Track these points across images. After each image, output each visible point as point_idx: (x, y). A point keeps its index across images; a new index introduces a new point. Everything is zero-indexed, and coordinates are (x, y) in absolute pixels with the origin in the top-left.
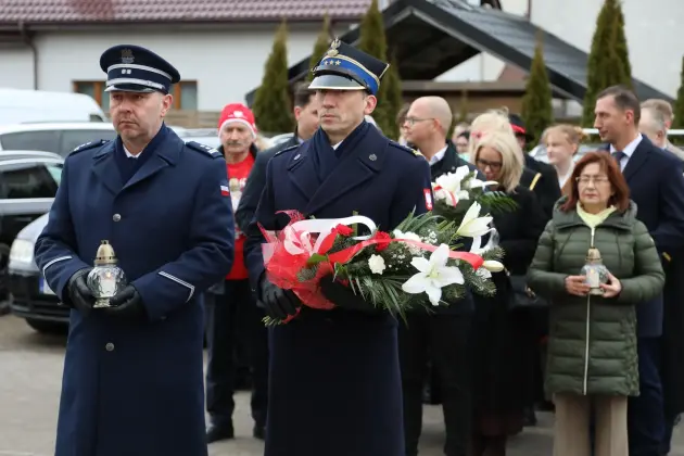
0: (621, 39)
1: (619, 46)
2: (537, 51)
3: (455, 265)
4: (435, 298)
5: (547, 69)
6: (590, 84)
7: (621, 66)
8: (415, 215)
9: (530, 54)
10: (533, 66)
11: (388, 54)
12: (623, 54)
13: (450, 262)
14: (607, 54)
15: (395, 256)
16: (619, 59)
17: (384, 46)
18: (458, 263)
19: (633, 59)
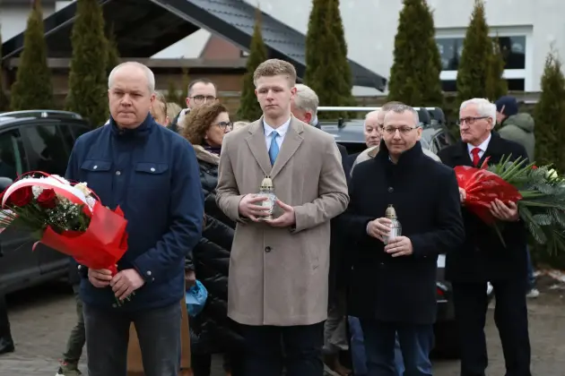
0: (337, 19)
1: (335, 25)
2: (257, 29)
5: (267, 47)
6: (308, 62)
7: (338, 44)
9: (250, 32)
10: (253, 45)
11: (106, 30)
12: (339, 33)
14: (324, 32)
16: (336, 39)
17: (102, 22)
19: (349, 37)
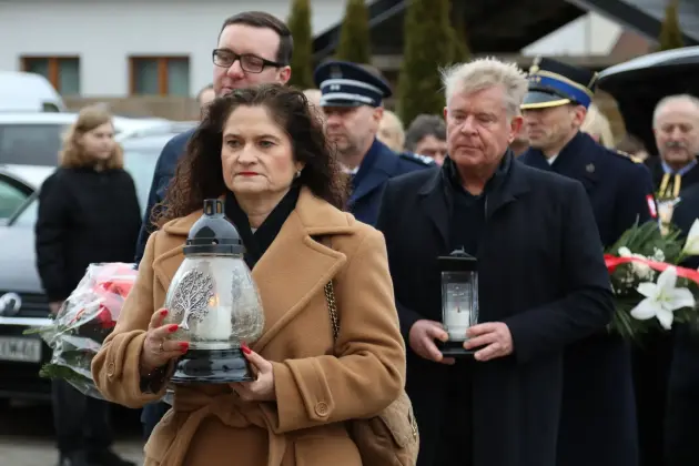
3: (684, 286)
4: (666, 320)
8: (639, 225)
13: (680, 283)
15: (623, 280)
18: (686, 283)
